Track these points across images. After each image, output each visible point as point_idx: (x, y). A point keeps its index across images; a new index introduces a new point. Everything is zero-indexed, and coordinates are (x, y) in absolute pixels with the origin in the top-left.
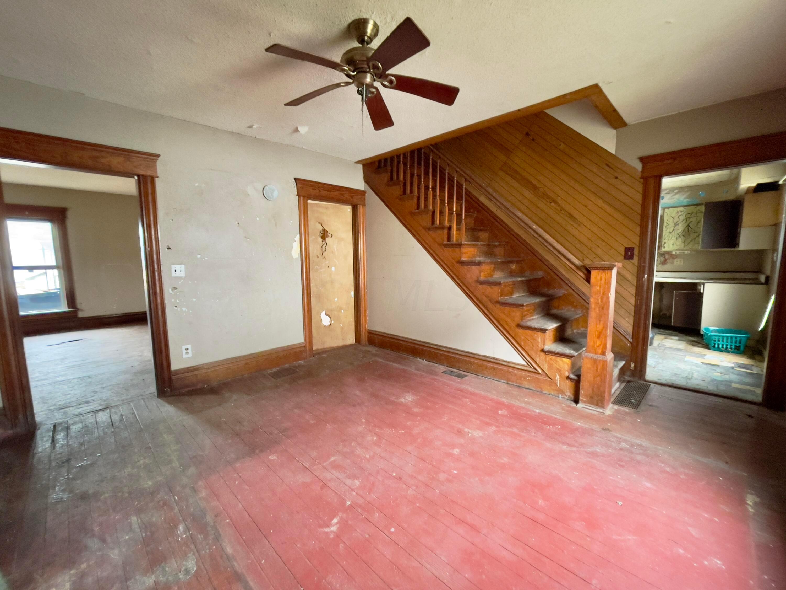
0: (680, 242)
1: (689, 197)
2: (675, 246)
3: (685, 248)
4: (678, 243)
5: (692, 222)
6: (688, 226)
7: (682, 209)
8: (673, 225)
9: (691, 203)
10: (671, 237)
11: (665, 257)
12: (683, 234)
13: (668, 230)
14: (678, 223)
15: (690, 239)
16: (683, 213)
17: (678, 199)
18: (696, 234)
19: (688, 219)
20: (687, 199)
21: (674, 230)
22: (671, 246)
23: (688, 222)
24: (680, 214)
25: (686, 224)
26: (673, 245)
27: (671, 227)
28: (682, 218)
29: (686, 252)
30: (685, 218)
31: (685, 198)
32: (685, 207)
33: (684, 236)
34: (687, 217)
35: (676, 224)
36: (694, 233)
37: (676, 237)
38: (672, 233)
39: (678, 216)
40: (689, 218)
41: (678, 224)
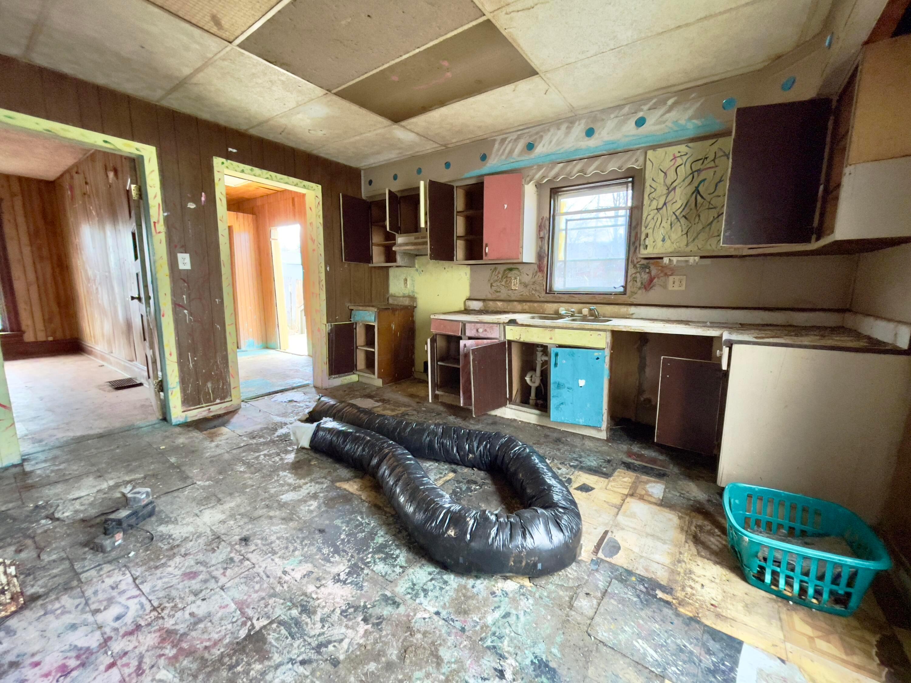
0: (677, 234)
1: (699, 114)
2: (668, 243)
3: (688, 249)
4: (674, 236)
5: (704, 180)
6: (697, 191)
7: (683, 148)
8: (665, 192)
9: (702, 132)
10: (660, 220)
11: (649, 273)
12: (683, 213)
13: (654, 204)
14: (675, 184)
15: (700, 226)
16: (685, 158)
17: (676, 122)
18: (714, 213)
19: (696, 174)
20: (695, 121)
21: (665, 204)
22: (660, 243)
23: (695, 184)
24: (679, 161)
25: (692, 188)
26: (663, 240)
27: (659, 197)
28: (683, 171)
29: (691, 259)
30: (689, 171)
31: (690, 119)
32: (690, 145)
33: (685, 217)
34: (694, 169)
35: (670, 189)
36: (709, 209)
37: (669, 222)
38: (661, 211)
39: (673, 169)
40: (699, 171)
41: (674, 188)
